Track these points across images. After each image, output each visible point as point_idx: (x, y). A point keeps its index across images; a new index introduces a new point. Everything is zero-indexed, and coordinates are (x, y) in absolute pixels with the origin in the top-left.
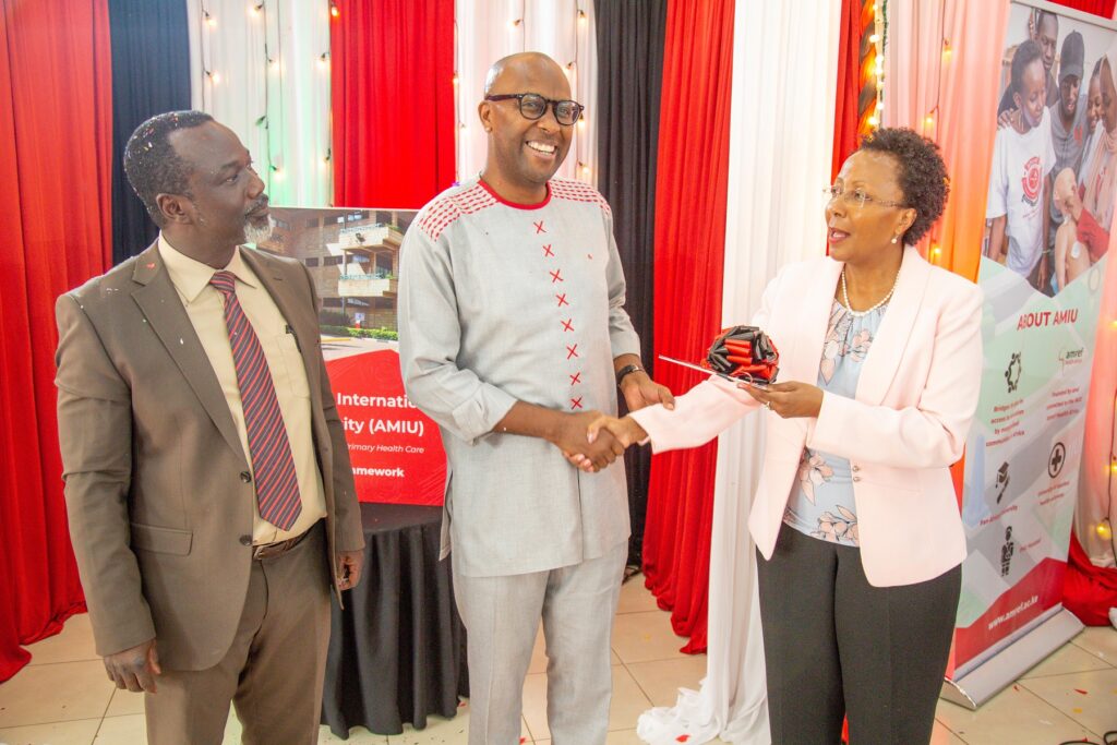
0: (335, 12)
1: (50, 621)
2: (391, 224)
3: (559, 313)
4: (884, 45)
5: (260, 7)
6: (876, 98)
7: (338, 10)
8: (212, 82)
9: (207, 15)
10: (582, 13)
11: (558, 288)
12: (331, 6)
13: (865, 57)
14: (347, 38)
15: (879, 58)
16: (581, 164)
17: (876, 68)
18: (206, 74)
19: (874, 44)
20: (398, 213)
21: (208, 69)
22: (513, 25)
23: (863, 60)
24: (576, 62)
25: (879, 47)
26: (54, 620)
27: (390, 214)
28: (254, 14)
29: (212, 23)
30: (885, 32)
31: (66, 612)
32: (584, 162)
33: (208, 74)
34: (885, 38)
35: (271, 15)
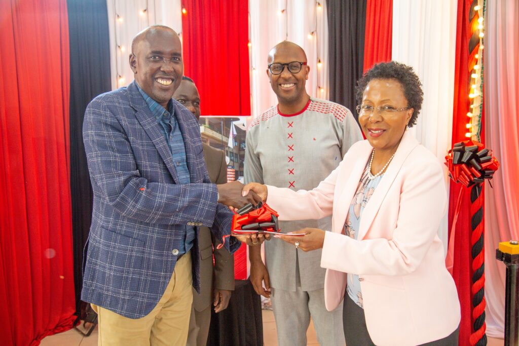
0: (184, 11)
1: (33, 340)
2: (205, 124)
3: (288, 166)
4: (484, 11)
5: (145, 10)
6: (479, 42)
7: (186, 10)
8: (121, 51)
9: (118, 16)
10: (319, 4)
11: (290, 153)
12: (182, 8)
13: (472, 19)
14: (191, 24)
15: (481, 20)
16: (319, 87)
17: (478, 26)
18: (118, 47)
19: (477, 11)
20: (209, 118)
21: (119, 44)
22: (281, 13)
23: (471, 20)
24: (316, 31)
25: (480, 13)
26: (36, 339)
27: (204, 119)
28: (142, 14)
29: (120, 20)
30: (484, 4)
31: (43, 335)
32: (321, 86)
33: (119, 47)
34: (484, 7)
35: (151, 14)
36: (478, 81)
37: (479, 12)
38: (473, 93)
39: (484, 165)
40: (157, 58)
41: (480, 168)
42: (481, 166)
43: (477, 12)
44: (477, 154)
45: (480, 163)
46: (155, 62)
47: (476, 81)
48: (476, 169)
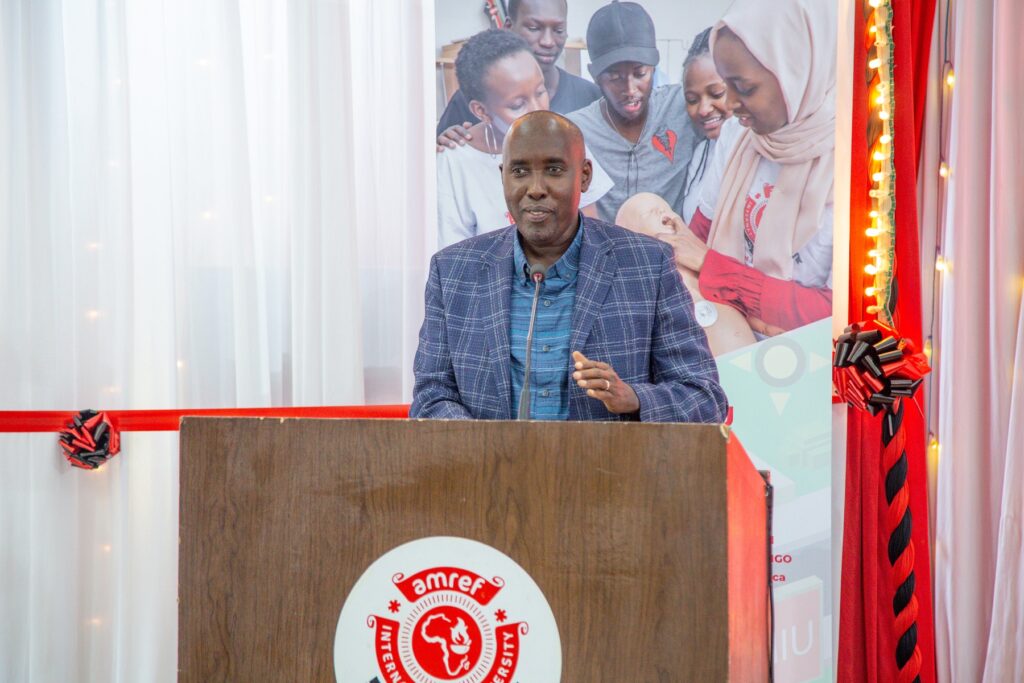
36: (883, 204)
37: (880, 72)
38: (876, 228)
39: (886, 369)
40: (522, 171)
41: (879, 373)
42: (881, 370)
43: (876, 71)
44: (875, 346)
45: (879, 364)
46: (520, 177)
47: (880, 203)
48: (873, 374)
